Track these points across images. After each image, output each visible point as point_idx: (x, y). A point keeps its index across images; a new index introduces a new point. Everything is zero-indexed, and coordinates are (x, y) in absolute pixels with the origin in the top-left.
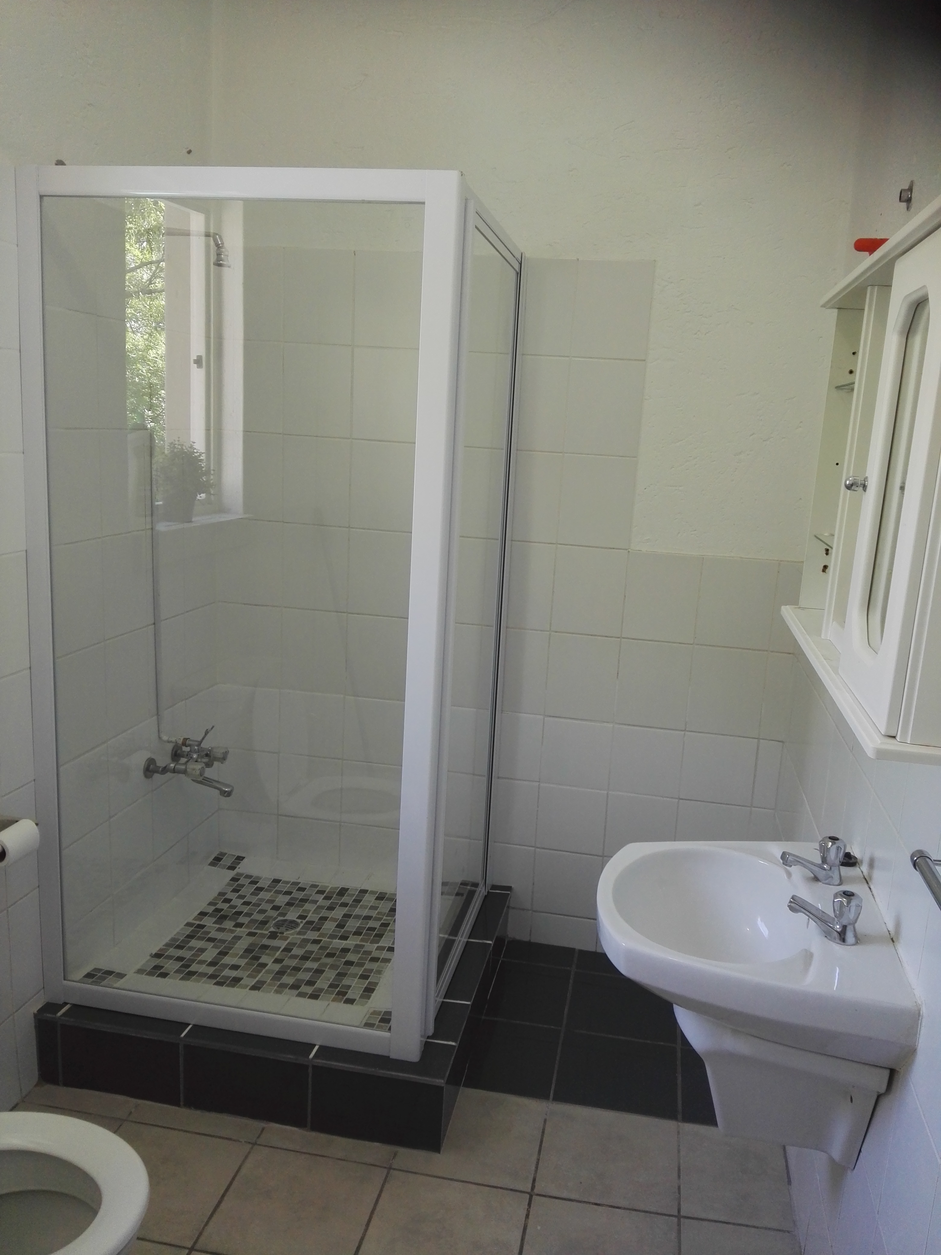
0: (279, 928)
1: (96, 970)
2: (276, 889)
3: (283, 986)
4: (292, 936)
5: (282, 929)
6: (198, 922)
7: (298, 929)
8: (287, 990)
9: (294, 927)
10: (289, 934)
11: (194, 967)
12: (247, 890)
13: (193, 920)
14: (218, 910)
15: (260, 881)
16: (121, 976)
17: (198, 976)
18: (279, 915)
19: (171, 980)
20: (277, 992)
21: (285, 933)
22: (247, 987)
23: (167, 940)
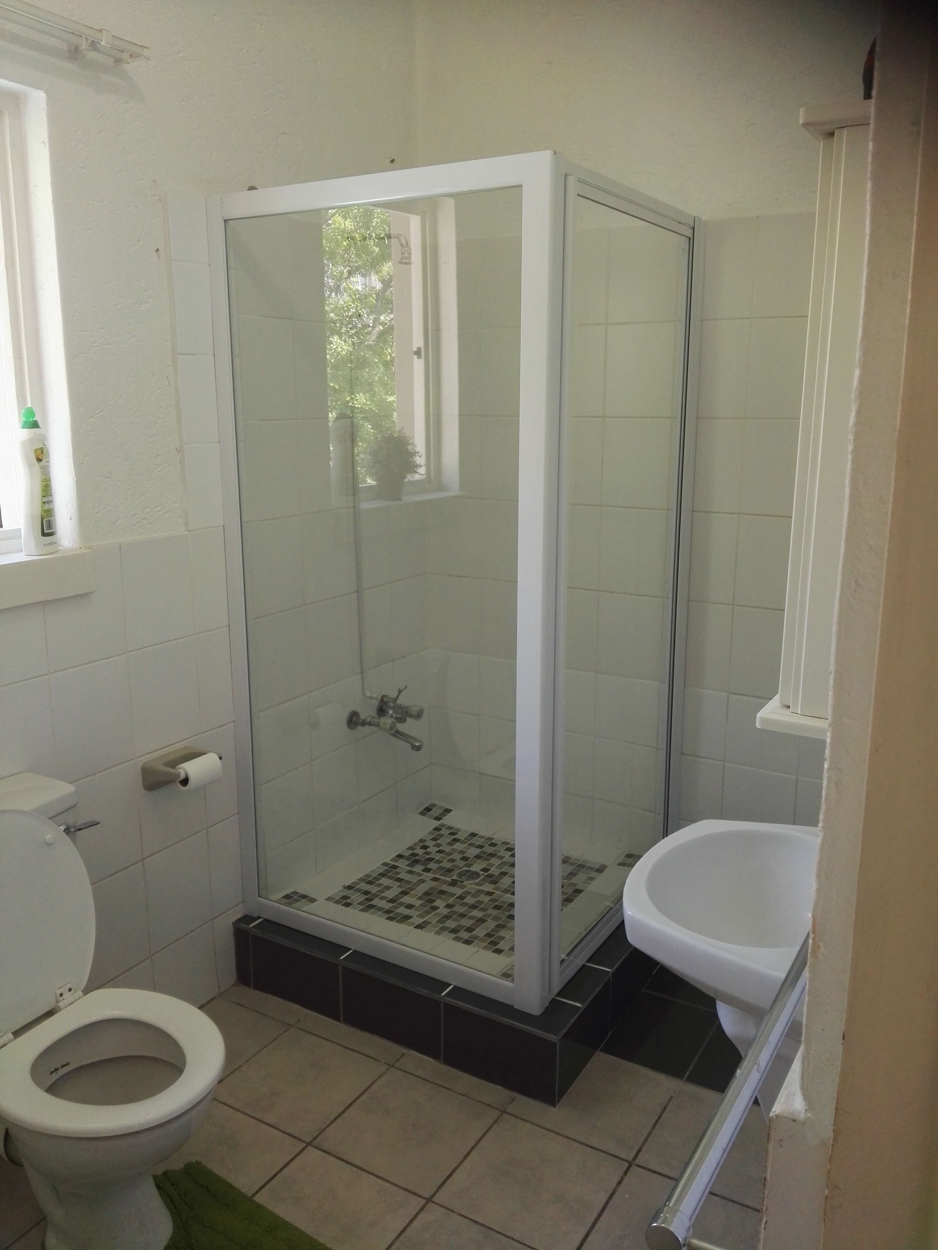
0: (461, 877)
1: (295, 893)
2: (471, 841)
3: (444, 929)
4: (470, 885)
5: (463, 878)
6: (393, 863)
7: (477, 881)
8: (446, 933)
9: (474, 878)
10: (468, 883)
11: (376, 902)
12: (444, 841)
13: (390, 860)
14: (414, 855)
15: (460, 833)
16: (312, 900)
17: (376, 909)
18: (465, 866)
19: (352, 910)
20: (438, 933)
21: (465, 882)
22: (413, 925)
23: (361, 875)
